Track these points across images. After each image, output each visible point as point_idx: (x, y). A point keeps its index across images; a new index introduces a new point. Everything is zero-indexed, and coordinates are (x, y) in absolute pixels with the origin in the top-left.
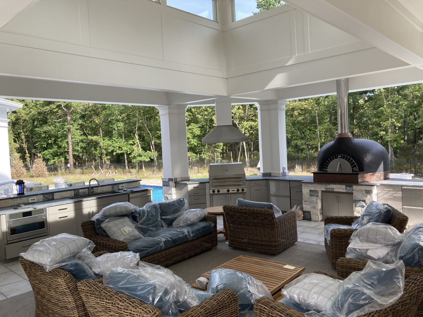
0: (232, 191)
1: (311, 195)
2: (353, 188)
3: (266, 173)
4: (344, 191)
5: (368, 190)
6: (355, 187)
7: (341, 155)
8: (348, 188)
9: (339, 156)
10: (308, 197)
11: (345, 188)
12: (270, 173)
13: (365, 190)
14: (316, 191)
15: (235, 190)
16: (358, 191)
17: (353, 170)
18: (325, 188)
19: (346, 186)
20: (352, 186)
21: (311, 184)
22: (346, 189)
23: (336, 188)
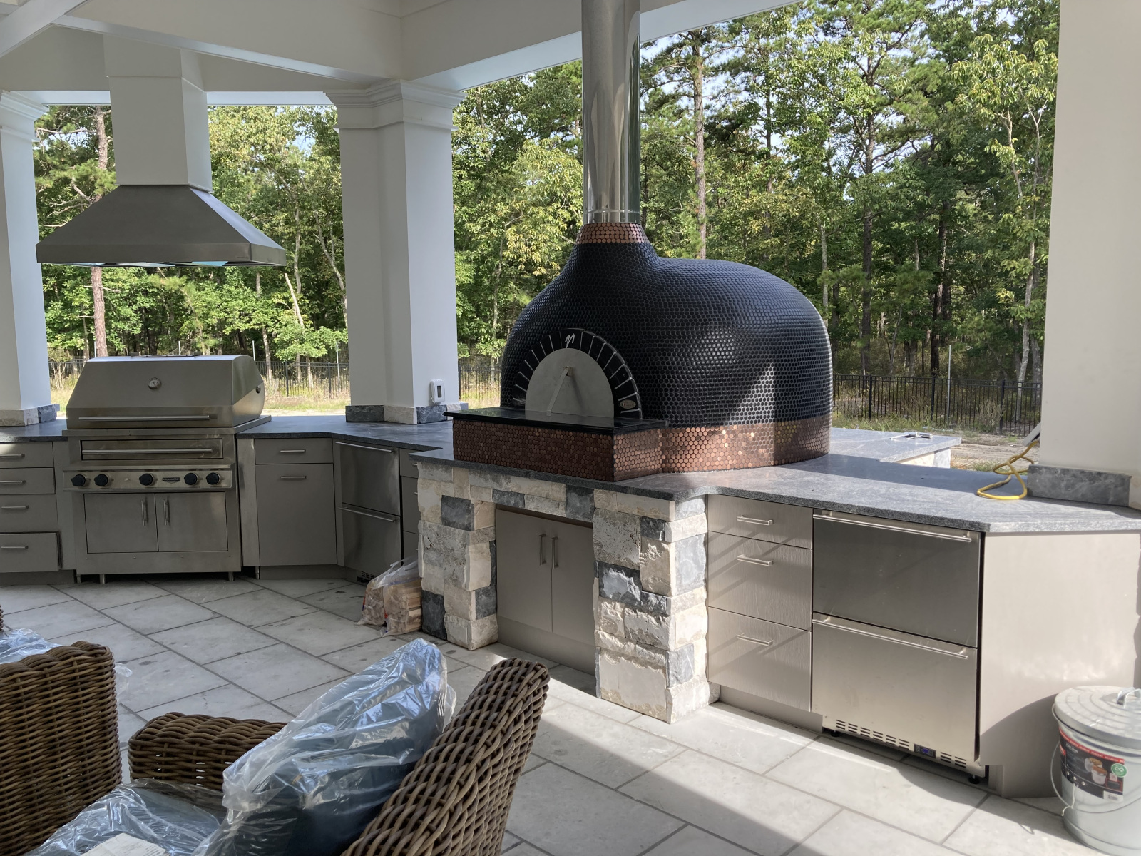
0: (164, 480)
1: (446, 522)
2: (592, 500)
3: (363, 407)
4: (561, 512)
5: (653, 520)
6: (600, 497)
7: (577, 333)
8: (575, 500)
9: (569, 339)
10: (435, 529)
11: (564, 499)
12: (381, 409)
13: (642, 518)
14: (463, 501)
15: (178, 480)
16: (611, 518)
17: (618, 408)
18: (495, 491)
19: (569, 489)
20: (591, 491)
21: (447, 470)
22: (567, 504)
23: (532, 497)
